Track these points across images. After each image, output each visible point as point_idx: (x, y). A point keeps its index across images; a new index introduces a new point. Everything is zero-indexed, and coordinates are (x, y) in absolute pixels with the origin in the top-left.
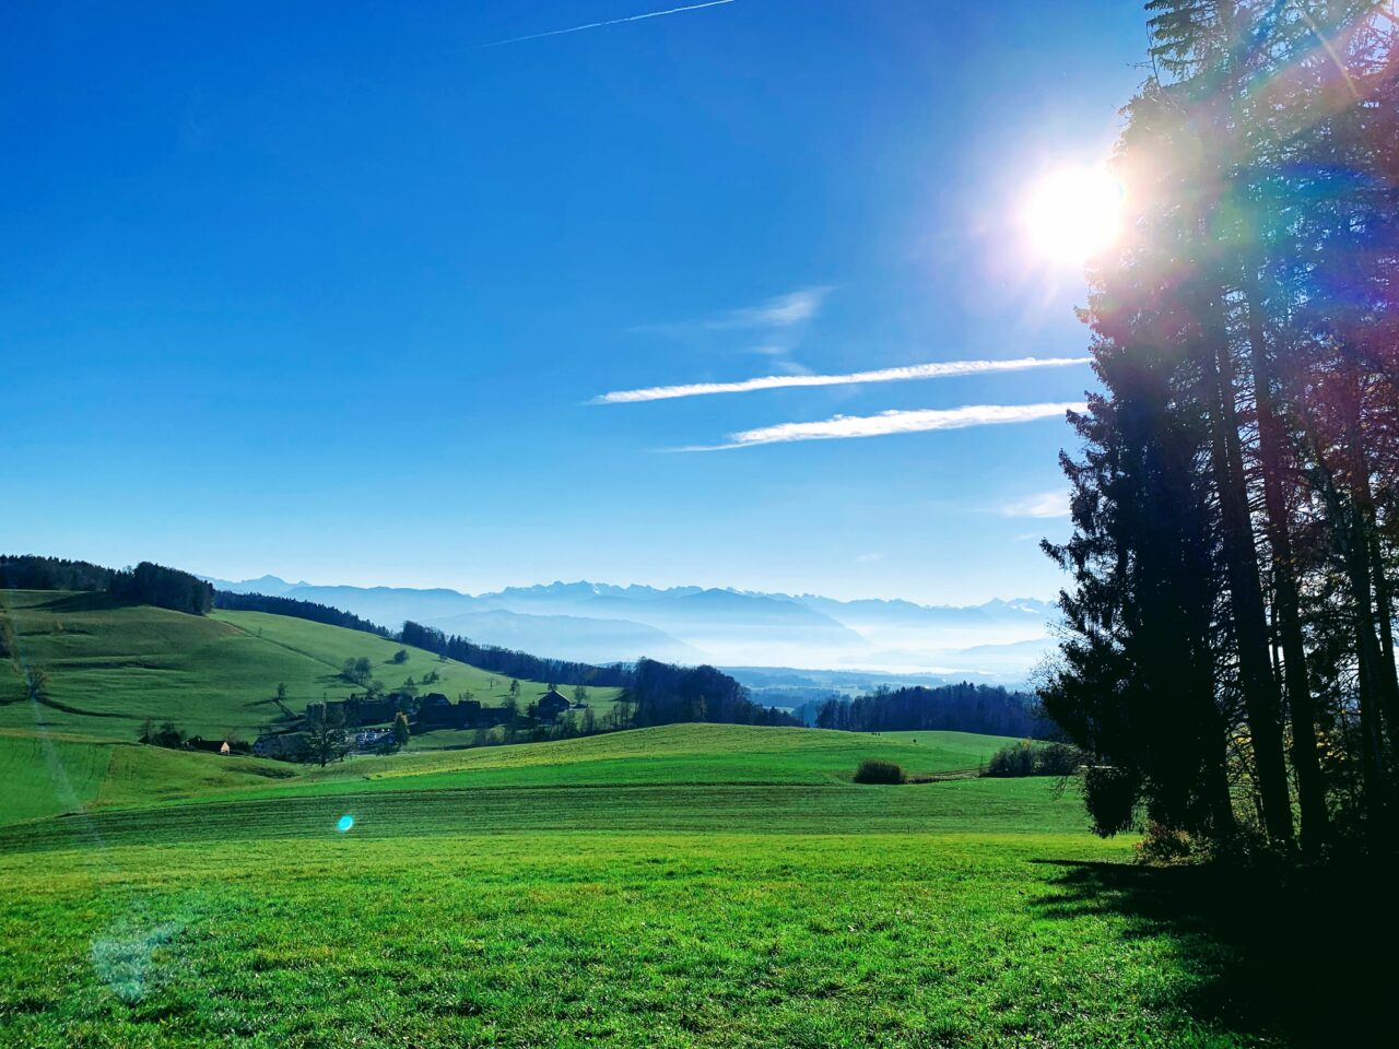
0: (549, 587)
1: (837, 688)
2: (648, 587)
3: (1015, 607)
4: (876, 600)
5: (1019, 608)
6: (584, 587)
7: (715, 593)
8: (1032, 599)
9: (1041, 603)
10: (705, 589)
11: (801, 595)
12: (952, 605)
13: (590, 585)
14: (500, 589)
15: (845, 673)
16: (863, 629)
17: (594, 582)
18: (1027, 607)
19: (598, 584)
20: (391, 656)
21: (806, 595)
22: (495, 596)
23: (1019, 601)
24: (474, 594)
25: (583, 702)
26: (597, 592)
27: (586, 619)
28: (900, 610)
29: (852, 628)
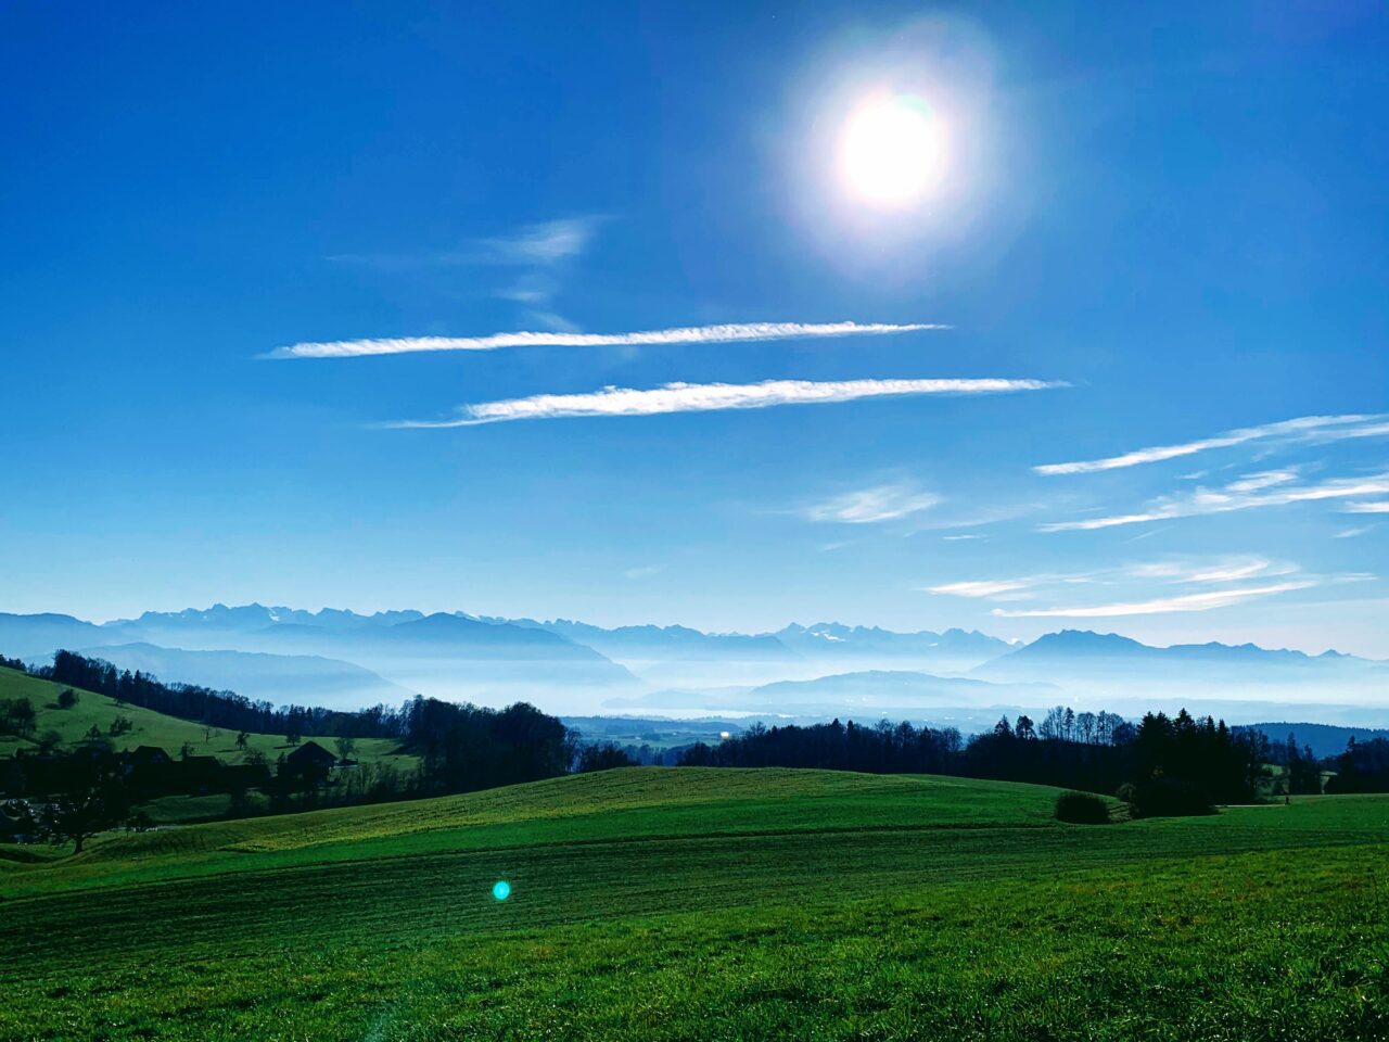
0: (208, 612)
1: (613, 738)
2: (348, 612)
3: (816, 634)
4: (648, 626)
5: (822, 635)
6: (256, 611)
7: (440, 618)
8: (836, 623)
9: (848, 628)
10: (427, 614)
11: (553, 622)
12: (742, 633)
13: (265, 609)
14: (135, 616)
15: (618, 719)
16: (633, 663)
17: (269, 605)
18: (831, 635)
19: (274, 609)
20: (54, 698)
21: (559, 620)
22: (129, 624)
23: (820, 627)
24: (99, 622)
25: (350, 757)
26: (274, 618)
27: (262, 654)
28: (679, 638)
29: (620, 663)
